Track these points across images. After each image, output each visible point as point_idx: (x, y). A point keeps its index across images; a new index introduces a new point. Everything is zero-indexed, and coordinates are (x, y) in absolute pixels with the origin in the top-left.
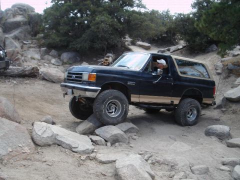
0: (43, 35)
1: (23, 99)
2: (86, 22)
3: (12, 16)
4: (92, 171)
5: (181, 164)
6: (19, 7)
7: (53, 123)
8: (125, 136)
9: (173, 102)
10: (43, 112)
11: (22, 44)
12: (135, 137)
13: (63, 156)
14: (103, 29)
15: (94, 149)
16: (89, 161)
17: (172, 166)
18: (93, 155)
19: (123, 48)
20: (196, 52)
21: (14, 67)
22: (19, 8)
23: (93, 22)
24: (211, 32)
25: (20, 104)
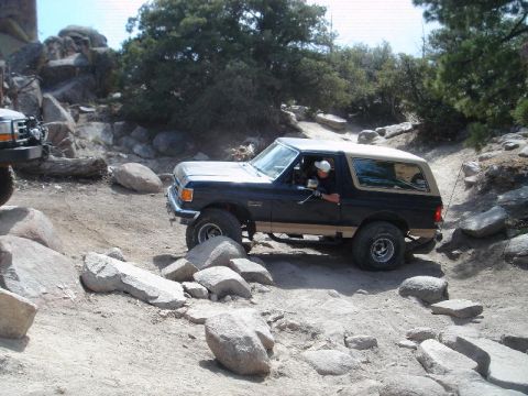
1: (72, 218)
3: (58, 54)
4: (173, 331)
5: (328, 332)
6: (76, 35)
7: (123, 260)
8: (246, 285)
11: (76, 112)
13: (129, 309)
14: (240, 86)
15: (185, 302)
16: (174, 319)
17: (313, 334)
18: (180, 310)
20: (437, 138)
21: (60, 159)
22: (74, 38)
23: (221, 72)
25: (66, 227)
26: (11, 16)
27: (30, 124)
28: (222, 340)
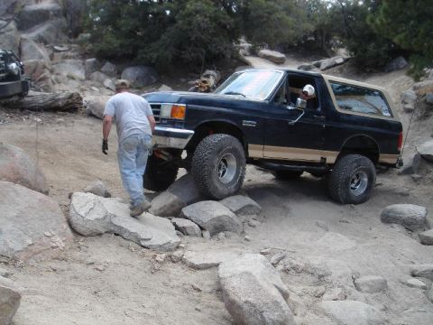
0: (89, 35)
1: (53, 150)
2: (168, 12)
4: (175, 283)
5: (336, 273)
7: (107, 195)
8: (237, 220)
9: (325, 159)
10: (89, 174)
11: (51, 52)
12: (254, 223)
13: (124, 255)
14: (199, 24)
15: (180, 243)
16: (171, 264)
17: (320, 277)
18: (177, 253)
19: (235, 61)
20: (368, 70)
21: (38, 93)
23: (181, 12)
24: (397, 33)
25: (47, 159)
28: (246, 307)
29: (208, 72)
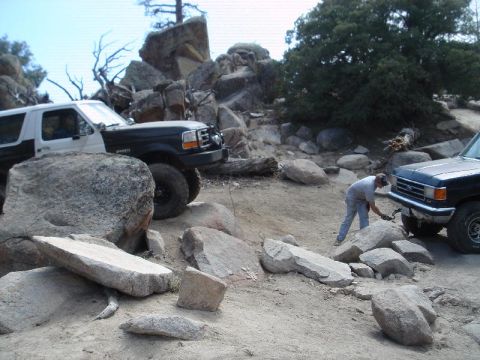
1: (250, 210)
3: (229, 70)
4: (342, 307)
6: (242, 51)
7: (296, 245)
8: (408, 265)
11: (247, 118)
15: (353, 281)
16: (342, 295)
17: (474, 309)
18: (348, 288)
19: (437, 116)
21: (236, 160)
22: (241, 54)
25: (245, 218)
26: (187, 42)
27: (211, 131)
28: (387, 313)
29: (405, 130)
